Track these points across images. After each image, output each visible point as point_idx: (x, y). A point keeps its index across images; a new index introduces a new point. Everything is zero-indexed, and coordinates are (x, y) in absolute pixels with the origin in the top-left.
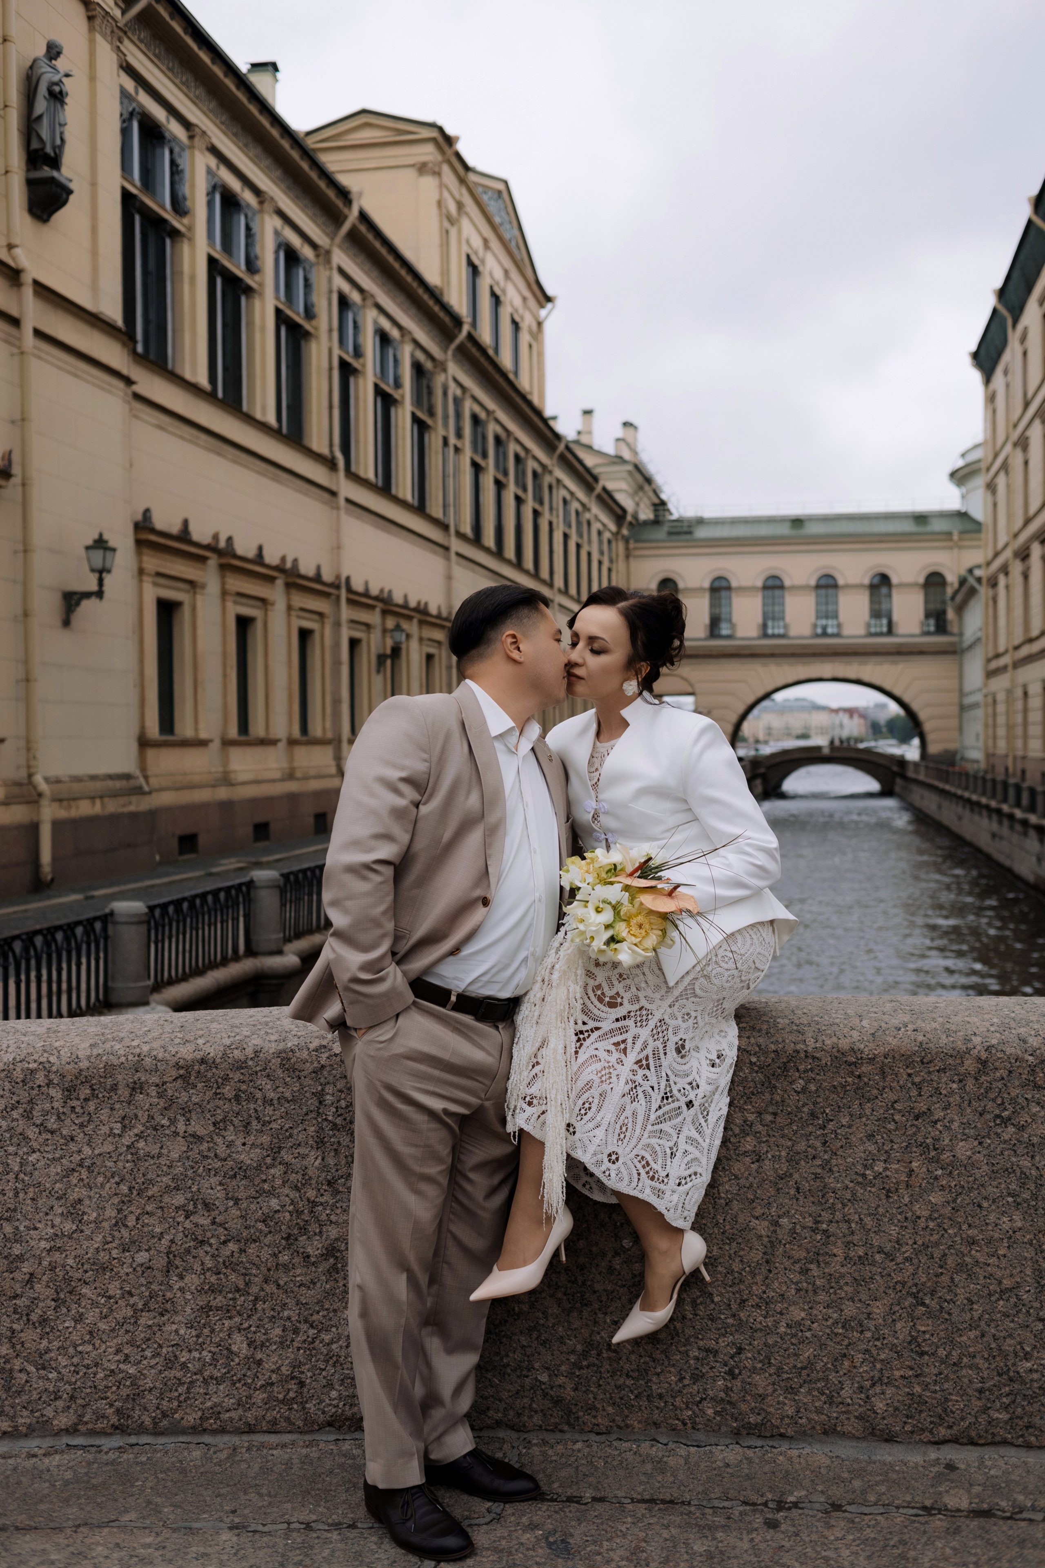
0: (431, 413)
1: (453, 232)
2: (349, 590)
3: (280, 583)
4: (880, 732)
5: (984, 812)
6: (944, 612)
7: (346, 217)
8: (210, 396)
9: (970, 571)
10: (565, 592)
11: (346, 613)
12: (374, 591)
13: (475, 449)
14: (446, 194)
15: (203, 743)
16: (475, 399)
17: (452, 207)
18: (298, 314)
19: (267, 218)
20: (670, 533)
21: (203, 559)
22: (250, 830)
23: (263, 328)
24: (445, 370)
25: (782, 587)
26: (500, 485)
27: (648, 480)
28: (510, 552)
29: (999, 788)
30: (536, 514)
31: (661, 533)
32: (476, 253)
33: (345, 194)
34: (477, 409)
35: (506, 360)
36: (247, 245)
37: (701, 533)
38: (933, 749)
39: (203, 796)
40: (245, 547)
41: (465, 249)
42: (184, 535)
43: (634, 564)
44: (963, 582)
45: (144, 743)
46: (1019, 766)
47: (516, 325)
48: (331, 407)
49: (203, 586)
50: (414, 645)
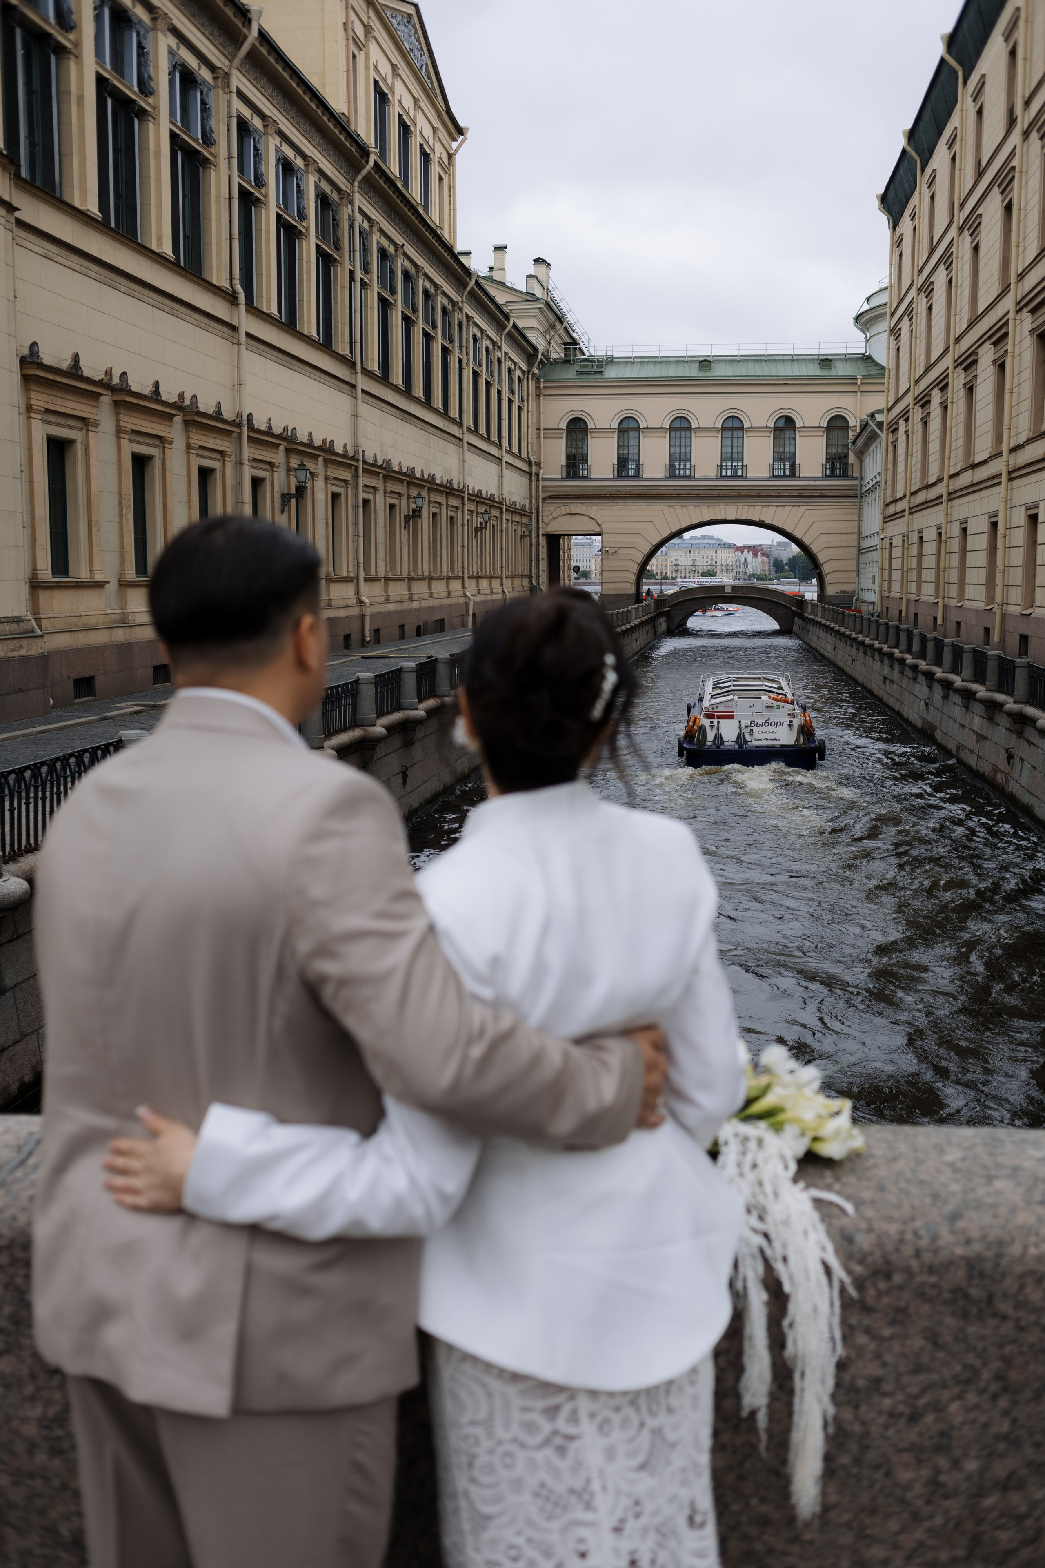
0: (337, 247)
1: (361, 57)
2: (251, 428)
3: (178, 420)
4: (783, 571)
5: (877, 656)
6: (846, 456)
7: (245, 37)
8: (101, 225)
9: (872, 416)
10: (475, 431)
11: (248, 452)
12: (277, 430)
13: (383, 284)
14: (353, 17)
15: (99, 585)
16: (382, 232)
17: (360, 31)
18: (196, 141)
19: (160, 36)
20: (580, 373)
21: (96, 396)
22: (150, 671)
23: (158, 154)
24: (351, 202)
25: (689, 429)
26: (408, 322)
27: (560, 319)
28: (418, 391)
29: (892, 632)
30: (445, 351)
31: (570, 373)
32: (385, 81)
33: (244, 13)
34: (385, 243)
35: (415, 193)
36: (139, 65)
37: (611, 373)
38: (830, 590)
39: (100, 638)
40: (140, 384)
41: (373, 74)
42: (75, 370)
43: (544, 403)
44: (864, 426)
45: (36, 585)
46: (912, 610)
47: (426, 157)
48: (231, 238)
49: (97, 424)
50: (320, 484)
